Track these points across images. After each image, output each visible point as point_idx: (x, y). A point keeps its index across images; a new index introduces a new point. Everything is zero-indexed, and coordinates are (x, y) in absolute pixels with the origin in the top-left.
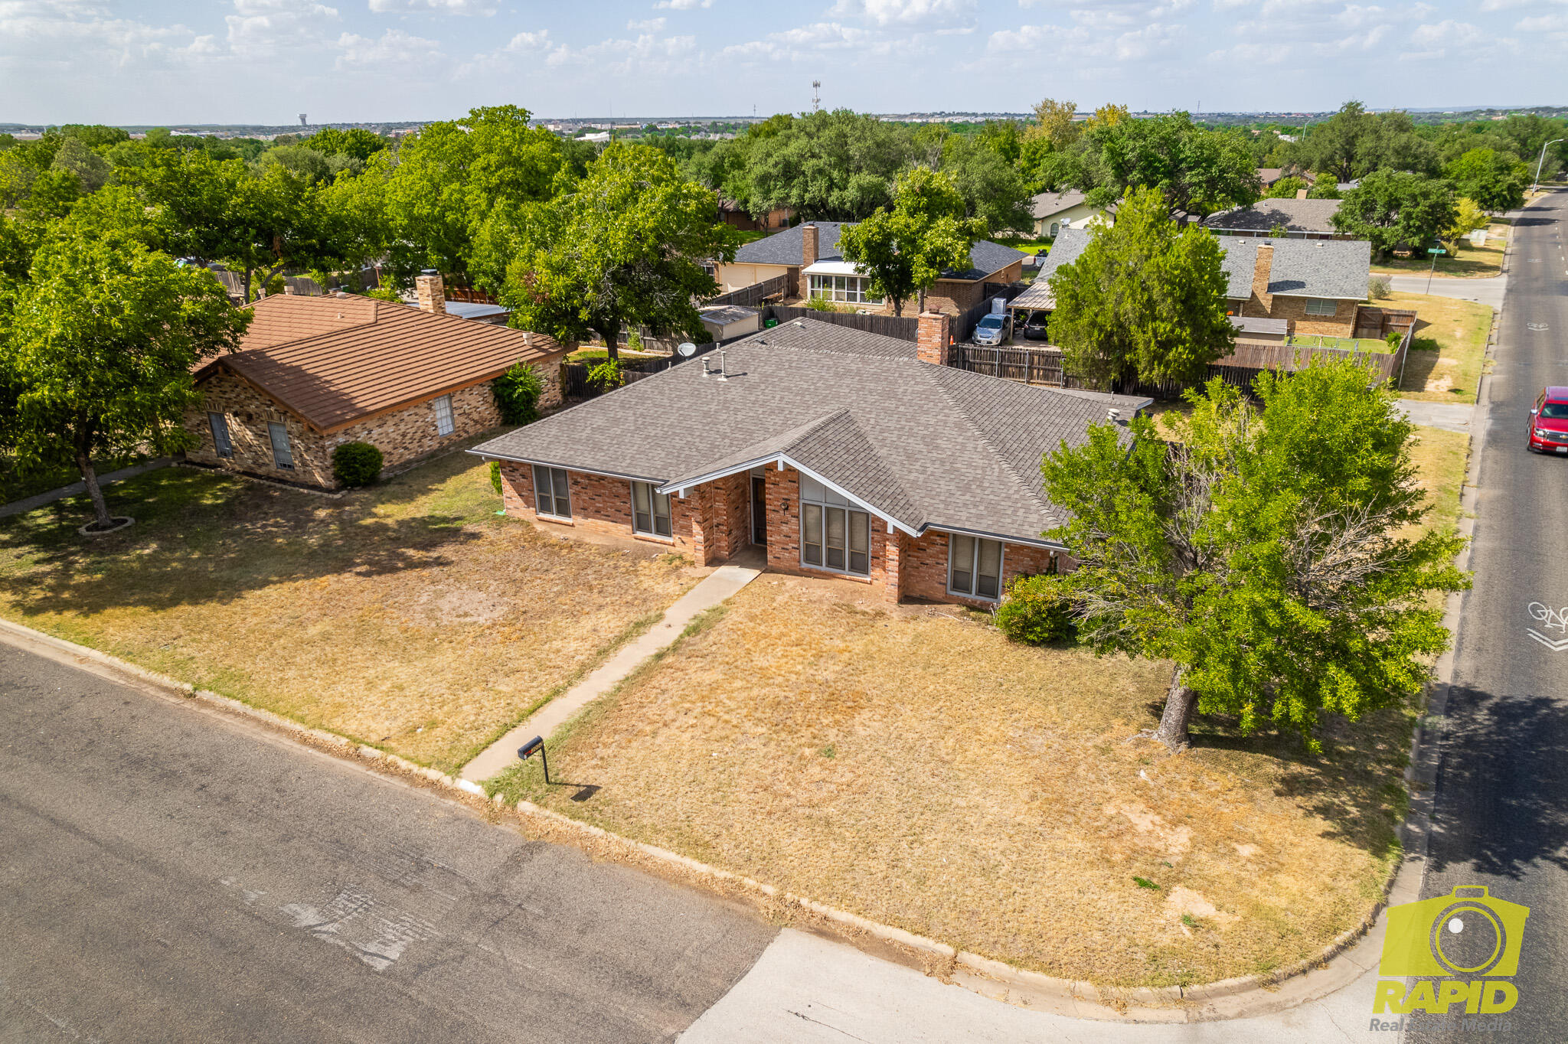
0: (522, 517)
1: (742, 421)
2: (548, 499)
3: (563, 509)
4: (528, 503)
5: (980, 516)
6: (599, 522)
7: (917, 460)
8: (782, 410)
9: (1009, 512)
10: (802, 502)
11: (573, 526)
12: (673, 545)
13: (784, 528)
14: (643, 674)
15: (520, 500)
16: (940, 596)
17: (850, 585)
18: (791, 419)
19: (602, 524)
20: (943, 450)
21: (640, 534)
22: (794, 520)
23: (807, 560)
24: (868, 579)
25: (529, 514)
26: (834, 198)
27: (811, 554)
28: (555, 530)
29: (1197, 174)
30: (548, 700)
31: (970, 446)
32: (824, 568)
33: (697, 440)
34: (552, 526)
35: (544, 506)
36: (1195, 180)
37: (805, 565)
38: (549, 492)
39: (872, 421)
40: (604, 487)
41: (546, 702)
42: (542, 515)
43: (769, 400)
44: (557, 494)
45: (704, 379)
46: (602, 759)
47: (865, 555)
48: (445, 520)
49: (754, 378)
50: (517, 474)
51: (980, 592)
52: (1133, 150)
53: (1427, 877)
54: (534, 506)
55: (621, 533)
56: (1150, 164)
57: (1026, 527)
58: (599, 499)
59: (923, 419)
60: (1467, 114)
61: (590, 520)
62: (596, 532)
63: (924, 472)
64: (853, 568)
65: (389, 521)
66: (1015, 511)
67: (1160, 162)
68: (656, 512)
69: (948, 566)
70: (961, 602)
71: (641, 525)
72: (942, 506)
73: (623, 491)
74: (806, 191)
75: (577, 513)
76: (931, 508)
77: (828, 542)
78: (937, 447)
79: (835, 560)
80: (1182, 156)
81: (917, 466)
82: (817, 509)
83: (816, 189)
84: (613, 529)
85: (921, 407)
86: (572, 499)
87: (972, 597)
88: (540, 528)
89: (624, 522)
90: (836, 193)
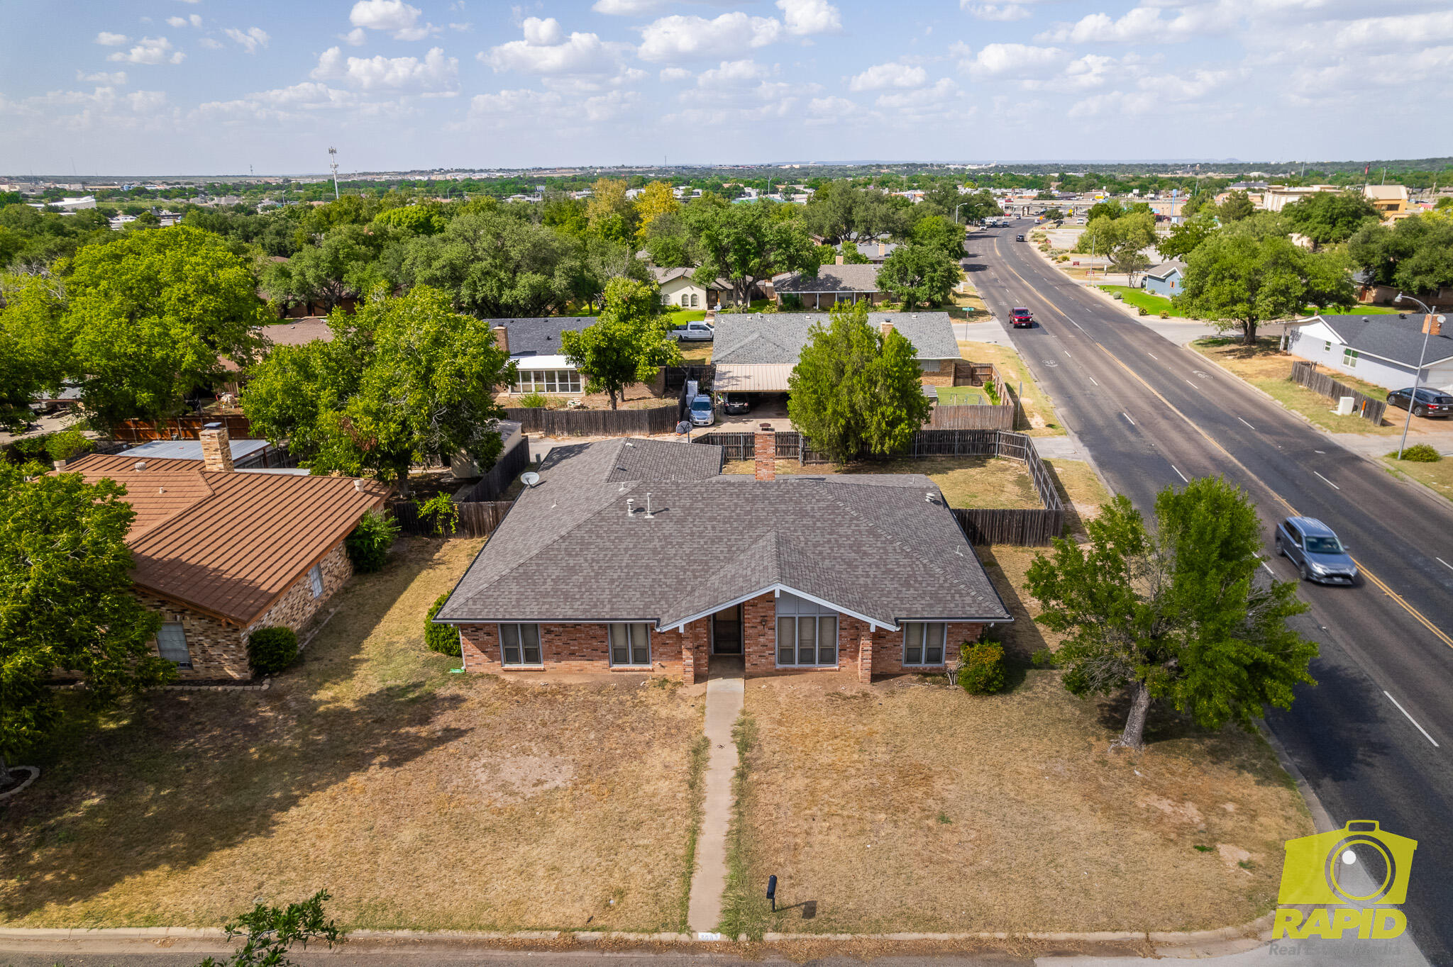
0: (485, 671)
1: (692, 553)
2: (516, 650)
3: (532, 657)
4: (492, 657)
5: (931, 606)
6: (574, 663)
7: (857, 567)
8: (721, 539)
9: (949, 598)
10: (777, 616)
11: (544, 670)
12: (653, 671)
13: (762, 640)
14: (744, 793)
15: (484, 657)
16: (896, 670)
17: (821, 675)
18: (733, 545)
19: (575, 664)
20: (871, 554)
21: (616, 667)
22: (770, 632)
23: (781, 662)
24: (837, 668)
25: (496, 668)
26: (506, 297)
27: (786, 655)
28: (527, 677)
29: (780, 254)
30: (694, 841)
31: (890, 549)
32: (796, 666)
33: (661, 577)
34: (520, 674)
35: (511, 657)
36: (779, 259)
37: (779, 666)
38: (517, 643)
39: (802, 539)
40: (580, 631)
41: (694, 844)
42: (507, 666)
43: (703, 532)
44: (525, 643)
45: (631, 518)
46: (791, 877)
47: (832, 650)
48: (406, 689)
49: (677, 512)
50: (481, 634)
51: (929, 660)
52: (728, 236)
53: (1317, 794)
54: (500, 659)
55: (599, 669)
56: (743, 246)
57: (968, 608)
58: (576, 643)
59: (841, 531)
60: (864, 167)
61: (563, 663)
62: (570, 672)
63: (868, 576)
64: (822, 661)
65: (349, 705)
66: (953, 597)
67: (750, 245)
68: (633, 644)
69: (903, 646)
70: (916, 672)
71: (620, 657)
72: (898, 602)
73: (599, 632)
74: (476, 290)
75: (547, 658)
76: (891, 605)
77: (800, 644)
78: (865, 553)
79: (807, 657)
80: (766, 239)
81: (860, 571)
82: (790, 621)
83: (487, 290)
84: (589, 667)
85: (833, 521)
86: (542, 648)
87: (923, 665)
88: (510, 678)
89: (601, 658)
90: (507, 292)
